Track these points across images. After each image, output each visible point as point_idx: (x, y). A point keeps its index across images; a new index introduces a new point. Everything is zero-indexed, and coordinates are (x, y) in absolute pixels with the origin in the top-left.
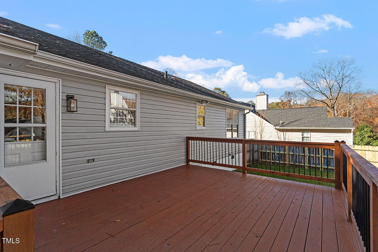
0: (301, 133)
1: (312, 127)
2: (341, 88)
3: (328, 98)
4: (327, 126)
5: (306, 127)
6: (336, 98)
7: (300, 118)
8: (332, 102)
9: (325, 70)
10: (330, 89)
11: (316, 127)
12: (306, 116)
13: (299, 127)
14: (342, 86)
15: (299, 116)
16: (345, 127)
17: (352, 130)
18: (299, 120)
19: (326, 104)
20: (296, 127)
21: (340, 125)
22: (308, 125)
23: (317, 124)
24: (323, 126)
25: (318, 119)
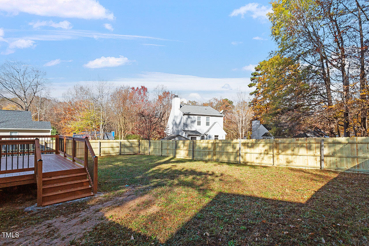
0: (10, 133)
1: (20, 128)
2: (35, 93)
3: (22, 101)
4: (33, 127)
5: (15, 128)
6: (30, 102)
7: (7, 120)
8: (26, 105)
9: (19, 72)
10: (25, 92)
11: (24, 128)
12: (13, 119)
13: (7, 128)
14: (36, 92)
15: (5, 118)
16: (46, 128)
17: (51, 131)
18: (6, 121)
19: (21, 106)
20: (4, 128)
21: (43, 127)
22: (16, 126)
23: (24, 126)
24: (30, 127)
25: (24, 121)
